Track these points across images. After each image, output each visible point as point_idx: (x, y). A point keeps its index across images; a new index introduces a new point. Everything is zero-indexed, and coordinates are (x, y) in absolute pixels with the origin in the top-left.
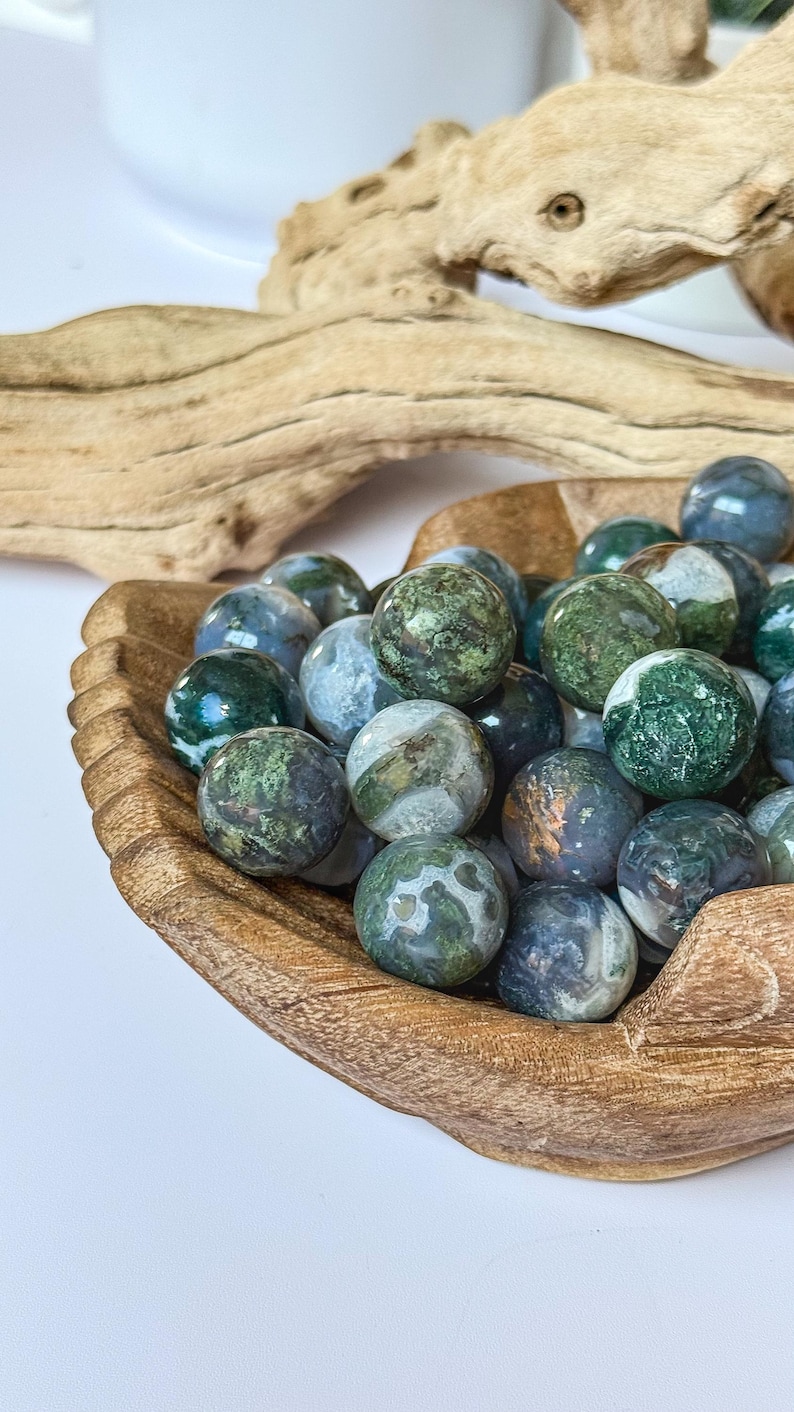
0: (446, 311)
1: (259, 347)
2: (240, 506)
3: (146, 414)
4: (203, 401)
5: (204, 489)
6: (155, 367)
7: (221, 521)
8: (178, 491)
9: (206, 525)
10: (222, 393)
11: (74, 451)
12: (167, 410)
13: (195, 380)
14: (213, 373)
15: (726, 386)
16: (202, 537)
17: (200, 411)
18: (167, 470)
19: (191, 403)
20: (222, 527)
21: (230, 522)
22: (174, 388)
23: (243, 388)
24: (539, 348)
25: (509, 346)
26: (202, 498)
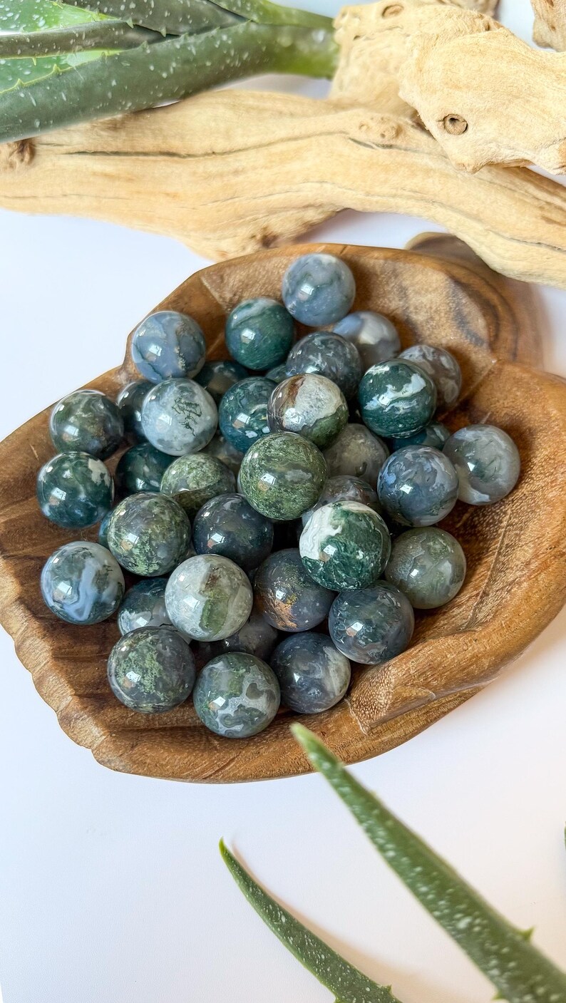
0: (392, 142)
1: (282, 140)
2: (265, 229)
3: (209, 177)
4: (243, 171)
5: (242, 220)
6: (221, 145)
7: (253, 237)
8: (226, 222)
9: (243, 239)
10: (254, 168)
11: (168, 195)
12: (221, 175)
13: (242, 156)
14: (252, 153)
15: (559, 224)
16: (241, 245)
17: (241, 178)
18: (219, 211)
19: (236, 172)
20: (253, 240)
21: (259, 237)
22: (230, 160)
23: (266, 168)
24: (447, 176)
25: (428, 171)
26: (241, 225)
